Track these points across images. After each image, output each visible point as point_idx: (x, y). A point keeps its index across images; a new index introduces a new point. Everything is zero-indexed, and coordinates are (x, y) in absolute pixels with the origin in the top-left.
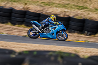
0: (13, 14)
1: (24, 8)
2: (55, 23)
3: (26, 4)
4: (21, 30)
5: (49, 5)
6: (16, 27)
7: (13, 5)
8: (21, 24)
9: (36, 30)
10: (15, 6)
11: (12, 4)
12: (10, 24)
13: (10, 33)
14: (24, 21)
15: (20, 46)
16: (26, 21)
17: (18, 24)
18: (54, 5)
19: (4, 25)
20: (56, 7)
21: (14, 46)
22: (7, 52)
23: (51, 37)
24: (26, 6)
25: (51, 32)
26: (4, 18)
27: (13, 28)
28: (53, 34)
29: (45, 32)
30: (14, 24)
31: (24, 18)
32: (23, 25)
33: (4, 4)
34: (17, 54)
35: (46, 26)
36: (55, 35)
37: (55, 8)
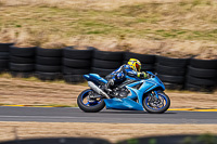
0: (96, 61)
1: (118, 47)
2: (139, 74)
3: (122, 37)
5: (174, 36)
7: (94, 42)
9: (95, 92)
11: (92, 39)
18: (185, 36)
20: (190, 38)
24: (122, 43)
25: (130, 95)
26: (76, 70)
28: (135, 99)
29: (118, 97)
33: (75, 40)
35: (119, 82)
36: (139, 102)
37: (187, 42)
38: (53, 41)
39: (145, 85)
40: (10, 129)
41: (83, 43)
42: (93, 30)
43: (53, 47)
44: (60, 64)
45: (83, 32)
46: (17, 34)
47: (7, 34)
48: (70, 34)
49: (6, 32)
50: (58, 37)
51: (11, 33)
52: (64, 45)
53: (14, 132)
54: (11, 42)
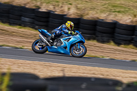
1: (132, 22)
2: (69, 32)
3: (135, 16)
4: (129, 52)
6: (121, 48)
7: (117, 18)
8: (128, 44)
10: (120, 18)
11: (116, 15)
12: (112, 43)
13: (113, 56)
14: (132, 39)
15: (127, 75)
16: (135, 39)
17: (125, 44)
19: (105, 45)
21: (118, 74)
22: (111, 83)
23: (62, 52)
24: (135, 19)
25: (63, 45)
27: (116, 50)
30: (118, 44)
31: (133, 35)
32: (131, 46)
33: (105, 15)
34: (124, 86)
38: (91, 15)
39: (72, 39)
40: (60, 69)
41: (110, 18)
42: (117, 10)
43: (91, 19)
44: (95, 30)
45: (110, 11)
46: (69, 9)
47: (62, 9)
48: (102, 11)
49: (62, 7)
50: (95, 12)
51: (66, 8)
52: (98, 18)
53: (63, 70)
54: (65, 13)
